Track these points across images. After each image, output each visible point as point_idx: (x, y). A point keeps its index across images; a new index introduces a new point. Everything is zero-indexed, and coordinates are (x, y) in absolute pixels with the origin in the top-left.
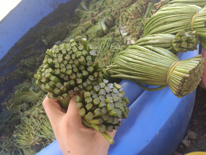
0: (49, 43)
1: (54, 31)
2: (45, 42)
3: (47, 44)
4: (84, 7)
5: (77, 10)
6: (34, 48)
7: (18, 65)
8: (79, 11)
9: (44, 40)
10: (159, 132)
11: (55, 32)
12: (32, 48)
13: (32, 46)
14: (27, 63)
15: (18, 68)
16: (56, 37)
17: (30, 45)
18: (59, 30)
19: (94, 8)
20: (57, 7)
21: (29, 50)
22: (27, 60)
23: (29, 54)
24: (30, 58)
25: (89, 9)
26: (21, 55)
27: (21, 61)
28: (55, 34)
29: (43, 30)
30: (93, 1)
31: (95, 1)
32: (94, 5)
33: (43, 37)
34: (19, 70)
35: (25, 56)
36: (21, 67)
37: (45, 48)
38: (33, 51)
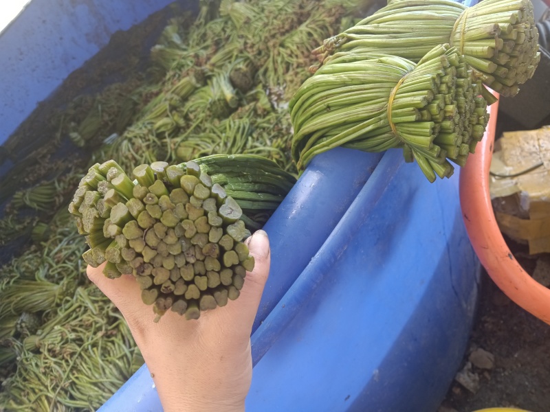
0: (87, 141)
1: (100, 107)
2: (76, 140)
3: (82, 144)
4: (176, 39)
5: (158, 47)
6: (49, 156)
7: (8, 205)
8: (161, 51)
9: (74, 135)
10: (380, 368)
11: (103, 111)
12: (44, 156)
13: (45, 151)
14: (31, 200)
15: (8, 214)
16: (106, 124)
17: (39, 150)
18: (113, 104)
19: (200, 41)
20: (106, 41)
21: (36, 162)
22: (32, 192)
23: (35, 175)
24: (38, 185)
25: (188, 45)
26: (15, 177)
27: (16, 196)
28: (102, 116)
29: (71, 105)
30: (197, 22)
31: (202, 20)
32: (202, 30)
33: (73, 124)
34: (11, 221)
35: (27, 180)
36: (15, 212)
37: (77, 154)
38: (46, 165)
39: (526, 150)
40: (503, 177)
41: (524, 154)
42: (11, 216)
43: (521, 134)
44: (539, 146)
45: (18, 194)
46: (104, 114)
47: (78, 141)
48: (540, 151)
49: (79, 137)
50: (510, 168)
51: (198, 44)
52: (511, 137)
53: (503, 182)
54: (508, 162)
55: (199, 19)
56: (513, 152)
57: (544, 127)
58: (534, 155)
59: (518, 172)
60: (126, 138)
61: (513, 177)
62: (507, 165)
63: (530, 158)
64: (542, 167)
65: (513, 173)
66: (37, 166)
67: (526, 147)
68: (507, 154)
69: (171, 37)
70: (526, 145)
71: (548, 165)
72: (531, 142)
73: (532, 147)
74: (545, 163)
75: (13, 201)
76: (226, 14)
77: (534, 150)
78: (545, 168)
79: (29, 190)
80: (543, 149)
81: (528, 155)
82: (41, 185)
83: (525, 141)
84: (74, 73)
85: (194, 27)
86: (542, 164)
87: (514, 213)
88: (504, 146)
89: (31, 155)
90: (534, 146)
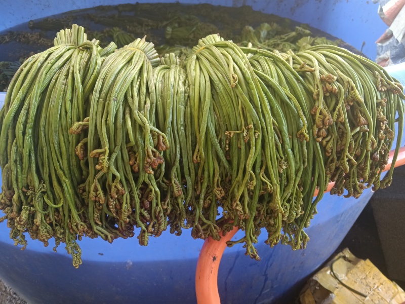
0: (172, 38)
1: (194, 29)
2: (168, 32)
3: (168, 37)
4: (263, 33)
5: (251, 28)
6: (150, 28)
7: (107, 29)
8: (250, 31)
9: (169, 29)
11: (193, 32)
12: (147, 26)
13: (151, 24)
14: (117, 37)
15: (102, 32)
16: (188, 39)
17: (149, 21)
18: (202, 34)
19: (272, 45)
20: (239, 5)
21: (141, 24)
22: (123, 34)
23: (134, 29)
24: (129, 34)
25: (264, 41)
26: (126, 21)
27: (114, 28)
28: (191, 34)
29: (187, 16)
30: (283, 36)
31: (286, 38)
32: (279, 42)
33: (176, 25)
34: (100, 37)
35: (128, 27)
36: (106, 35)
37: (160, 39)
38: (144, 30)
39: (367, 281)
40: (335, 277)
41: (364, 281)
42: (102, 34)
43: (376, 270)
44: (378, 287)
45: (116, 29)
46: (192, 34)
47: (168, 34)
48: (374, 290)
49: (170, 33)
50: (346, 278)
51: (269, 46)
52: (369, 266)
53: (332, 279)
54: (349, 275)
55: (286, 36)
56: (359, 274)
57: (394, 282)
58: (368, 288)
59: (347, 284)
60: (181, 50)
61: (341, 283)
62: (347, 275)
63: (364, 287)
64: (363, 298)
65: (344, 282)
66: (140, 27)
67: (370, 280)
68: (354, 270)
69: (262, 30)
70: (371, 278)
71: (368, 300)
72: (376, 281)
73: (372, 283)
74: (368, 298)
75: (112, 30)
76: (299, 46)
77: (371, 285)
78: (364, 300)
79: (123, 32)
80: (378, 291)
81: (365, 283)
82: (130, 36)
83: (373, 276)
84: (208, 4)
85: (279, 36)
86: (365, 297)
87: (317, 300)
88: (359, 265)
89: (144, 19)
90: (375, 284)
